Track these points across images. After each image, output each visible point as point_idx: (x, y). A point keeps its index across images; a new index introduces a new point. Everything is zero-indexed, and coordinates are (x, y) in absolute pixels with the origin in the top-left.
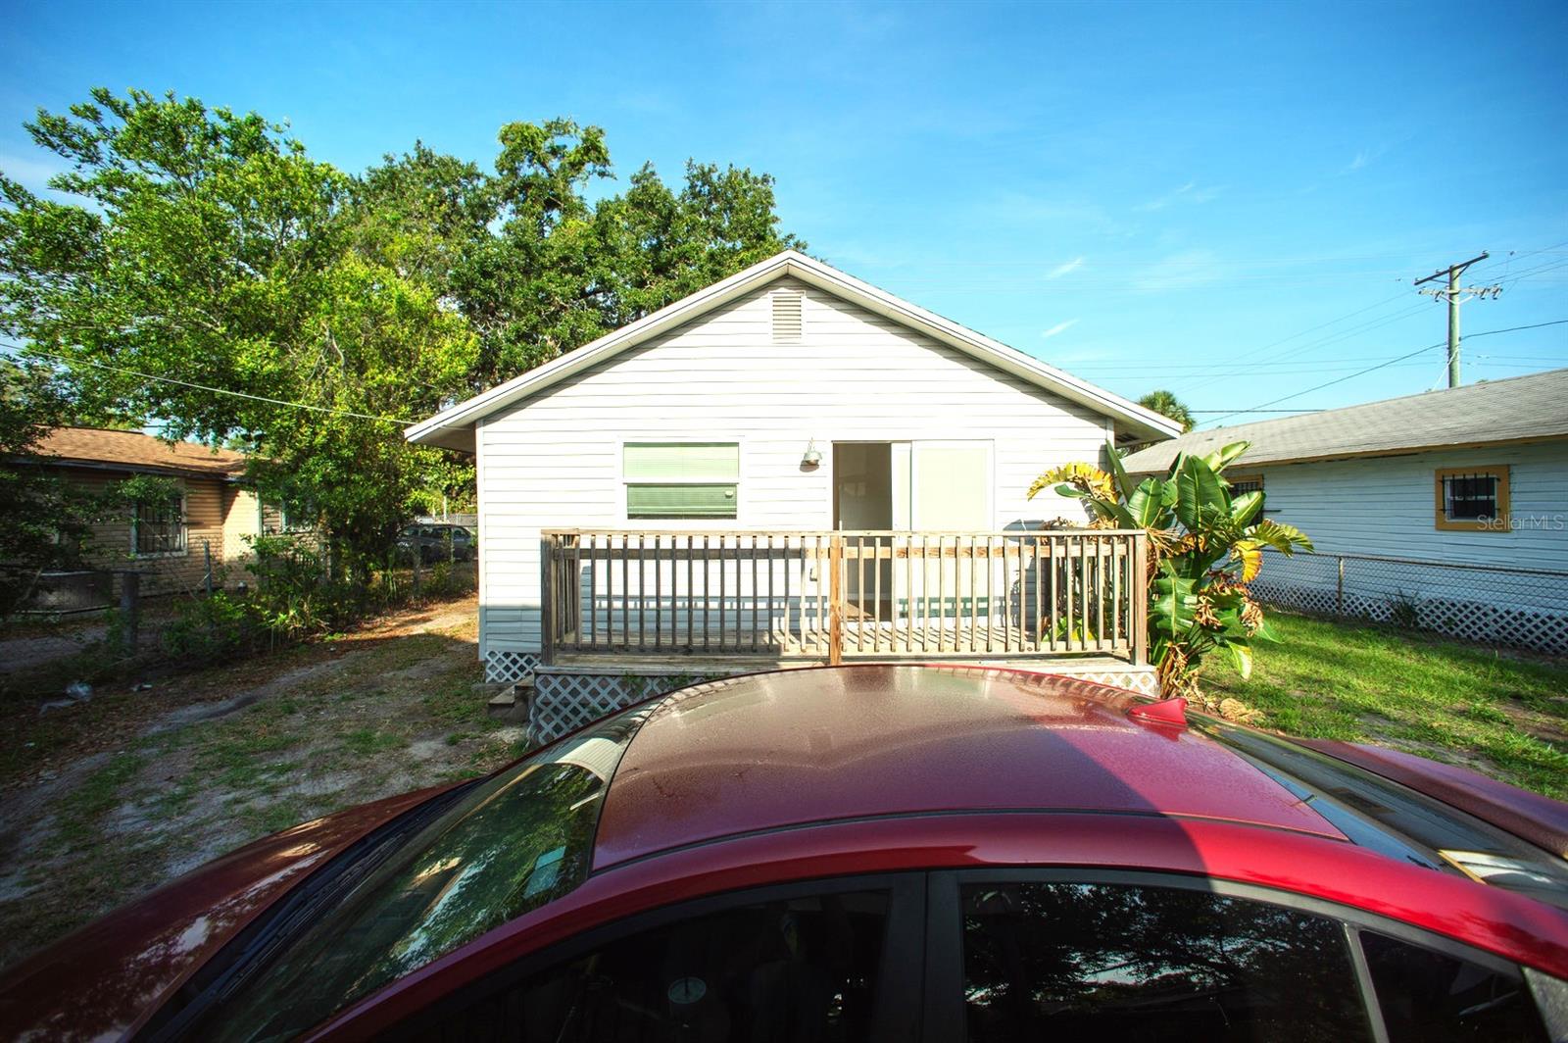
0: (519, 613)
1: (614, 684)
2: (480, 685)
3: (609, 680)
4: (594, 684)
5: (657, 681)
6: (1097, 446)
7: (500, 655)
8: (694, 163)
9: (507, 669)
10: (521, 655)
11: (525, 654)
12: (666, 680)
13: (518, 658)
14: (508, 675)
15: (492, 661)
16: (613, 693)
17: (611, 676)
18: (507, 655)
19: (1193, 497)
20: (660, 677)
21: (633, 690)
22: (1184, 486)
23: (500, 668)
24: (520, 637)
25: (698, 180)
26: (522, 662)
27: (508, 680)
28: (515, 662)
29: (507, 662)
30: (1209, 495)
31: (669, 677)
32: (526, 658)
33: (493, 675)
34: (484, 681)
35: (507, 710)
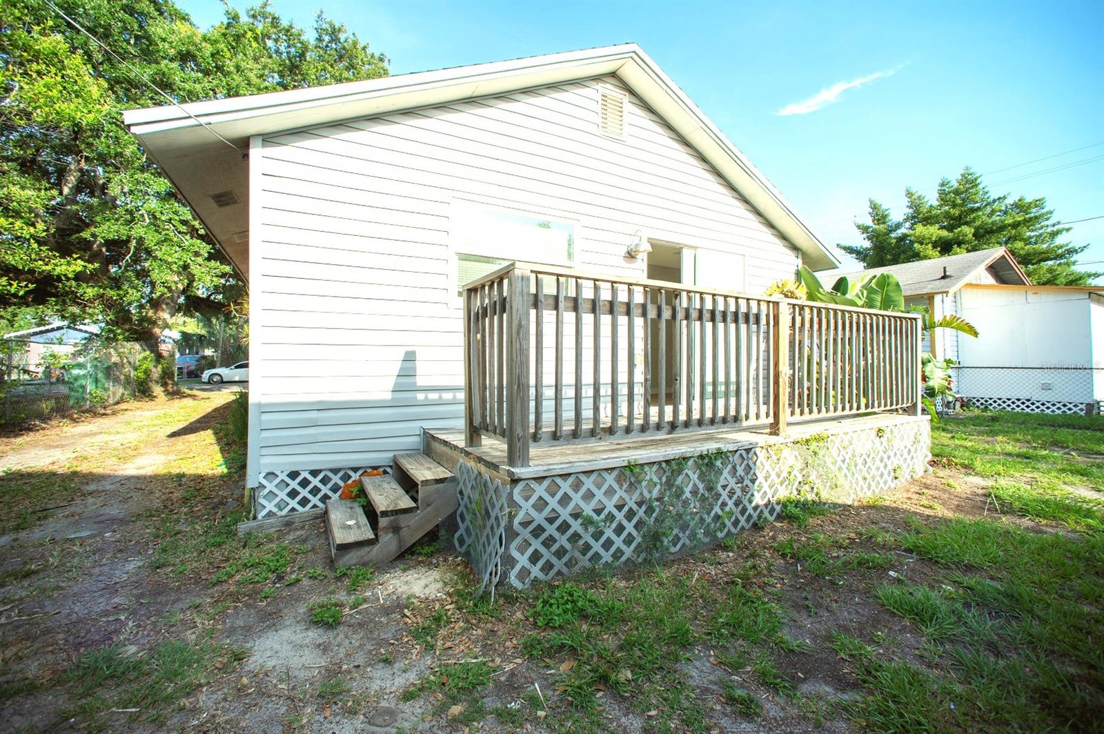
0: (314, 415)
1: (610, 479)
2: (252, 524)
3: (605, 474)
4: (588, 483)
5: (655, 468)
6: (794, 269)
7: (283, 476)
8: (324, 16)
9: (293, 494)
10: (314, 473)
11: (320, 471)
12: (664, 465)
13: (310, 478)
14: (294, 503)
15: (270, 486)
16: (610, 492)
17: (606, 470)
18: (293, 475)
19: (879, 304)
20: (660, 463)
21: (631, 484)
22: (873, 296)
23: (283, 495)
24: (316, 448)
25: (327, 34)
26: (315, 482)
27: (293, 509)
28: (305, 483)
29: (294, 484)
30: (893, 301)
31: (667, 462)
32: (321, 476)
33: (270, 506)
34: (255, 518)
35: (367, 549)
